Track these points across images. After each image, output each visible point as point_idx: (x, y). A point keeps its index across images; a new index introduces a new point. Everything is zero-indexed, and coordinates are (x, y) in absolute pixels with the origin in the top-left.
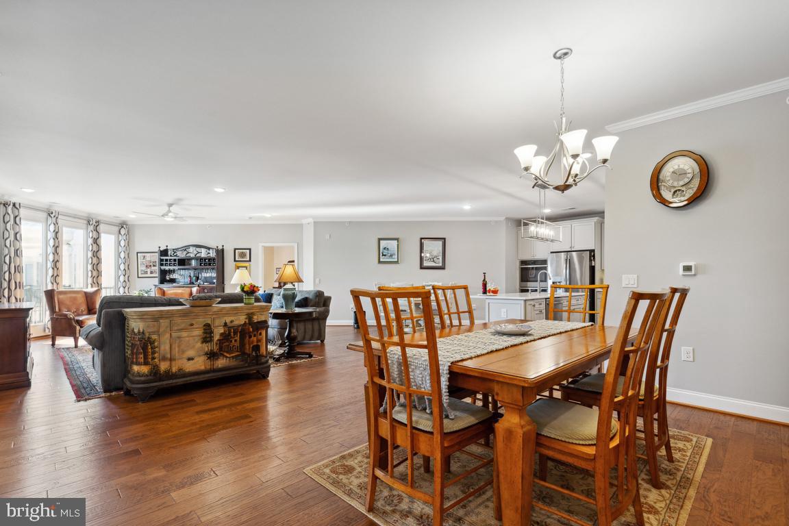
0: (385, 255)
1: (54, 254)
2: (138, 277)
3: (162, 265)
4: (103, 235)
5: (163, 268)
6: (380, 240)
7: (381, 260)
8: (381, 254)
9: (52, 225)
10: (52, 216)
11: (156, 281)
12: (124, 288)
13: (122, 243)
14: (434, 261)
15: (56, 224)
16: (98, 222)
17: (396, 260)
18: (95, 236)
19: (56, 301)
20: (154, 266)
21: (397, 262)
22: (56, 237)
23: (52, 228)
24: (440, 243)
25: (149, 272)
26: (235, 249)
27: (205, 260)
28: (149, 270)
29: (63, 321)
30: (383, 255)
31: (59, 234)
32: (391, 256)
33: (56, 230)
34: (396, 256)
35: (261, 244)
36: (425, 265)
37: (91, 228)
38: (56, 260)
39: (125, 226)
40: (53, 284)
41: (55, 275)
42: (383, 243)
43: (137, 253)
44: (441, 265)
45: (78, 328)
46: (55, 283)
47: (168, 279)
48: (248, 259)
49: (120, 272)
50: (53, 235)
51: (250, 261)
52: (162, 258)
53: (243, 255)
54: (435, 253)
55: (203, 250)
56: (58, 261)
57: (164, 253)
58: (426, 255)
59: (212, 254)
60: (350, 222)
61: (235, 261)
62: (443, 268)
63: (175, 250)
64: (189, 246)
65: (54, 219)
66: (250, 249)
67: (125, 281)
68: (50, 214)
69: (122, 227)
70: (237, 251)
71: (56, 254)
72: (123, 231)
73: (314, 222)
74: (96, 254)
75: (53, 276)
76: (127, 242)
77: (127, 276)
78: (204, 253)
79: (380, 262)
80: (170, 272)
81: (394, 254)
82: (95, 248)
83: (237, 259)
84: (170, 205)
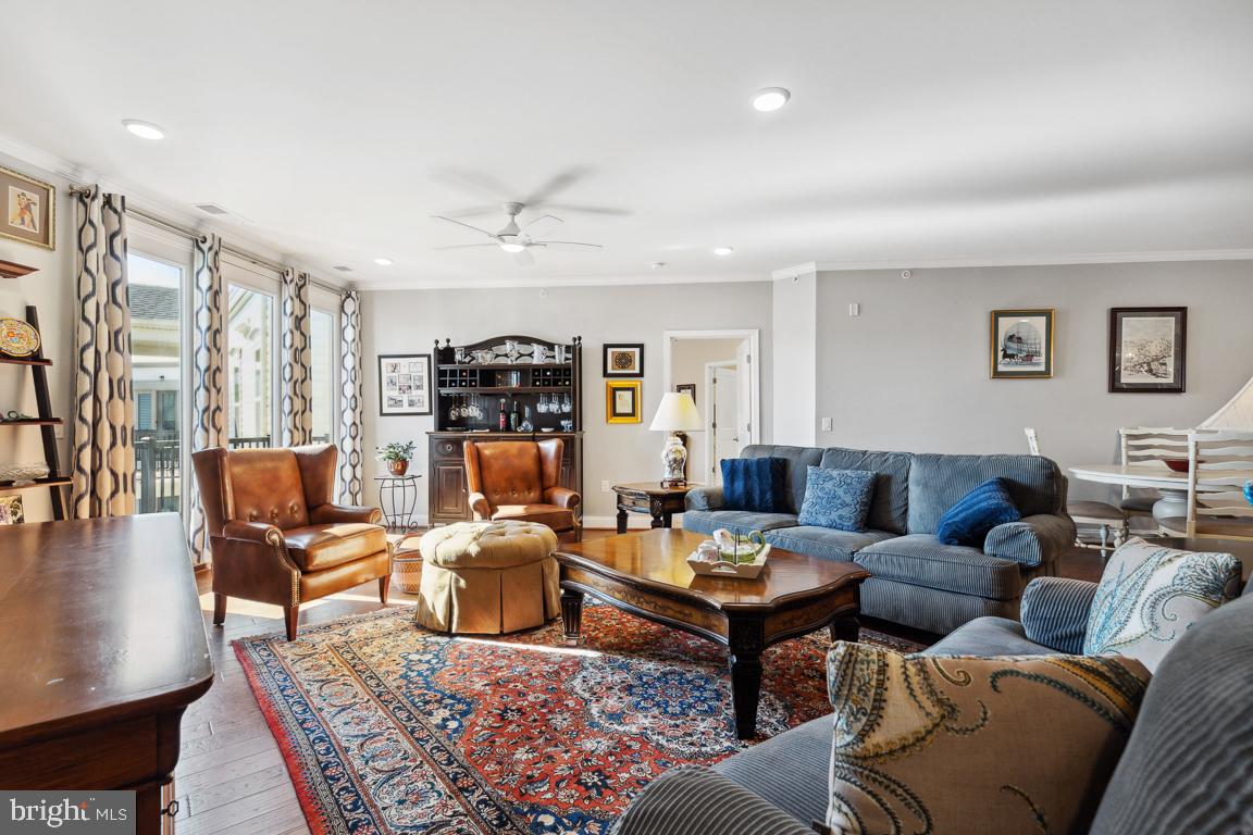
0: (1012, 356)
1: (209, 350)
2: (382, 414)
3: (442, 384)
4: (313, 313)
5: (444, 391)
6: (997, 315)
7: (1001, 368)
8: (1000, 354)
9: (206, 271)
10: (205, 247)
11: (430, 423)
12: (354, 438)
13: (349, 334)
14: (1150, 371)
15: (214, 269)
16: (303, 277)
17: (1042, 368)
18: (298, 312)
19: (228, 488)
20: (418, 387)
21: (1046, 374)
22: (215, 306)
23: (205, 279)
24: (1170, 322)
25: (406, 403)
26: (606, 347)
27: (545, 370)
28: (405, 398)
29: (251, 551)
30: (1005, 356)
31: (222, 296)
32: (1029, 357)
33: (216, 287)
34: (1043, 359)
35: (668, 334)
36: (1123, 380)
37: (290, 290)
38: (214, 367)
39: (353, 294)
40: (207, 430)
41: (213, 407)
42: (1006, 325)
43: (380, 357)
44: (1170, 380)
45: (296, 574)
46: (212, 430)
47: (453, 418)
48: (637, 371)
49: (343, 400)
50: (209, 296)
51: (641, 374)
52: (443, 367)
53: (623, 360)
54: (1154, 350)
55: (537, 349)
56: (218, 369)
57: (445, 355)
58: (1127, 354)
59: (560, 358)
60: (912, 271)
61: (606, 374)
62: (1177, 389)
63: (469, 350)
64: (501, 341)
65: (210, 256)
66: (641, 347)
67: (354, 423)
68: (198, 242)
69: (349, 296)
70: (610, 351)
71: (214, 351)
72: (350, 306)
73: (819, 273)
74: (300, 353)
75: (206, 409)
76: (358, 329)
77: (358, 411)
78: (538, 357)
79: (997, 375)
80: (460, 401)
81: (1038, 353)
82: (298, 344)
83: (610, 371)
84: (517, 208)
